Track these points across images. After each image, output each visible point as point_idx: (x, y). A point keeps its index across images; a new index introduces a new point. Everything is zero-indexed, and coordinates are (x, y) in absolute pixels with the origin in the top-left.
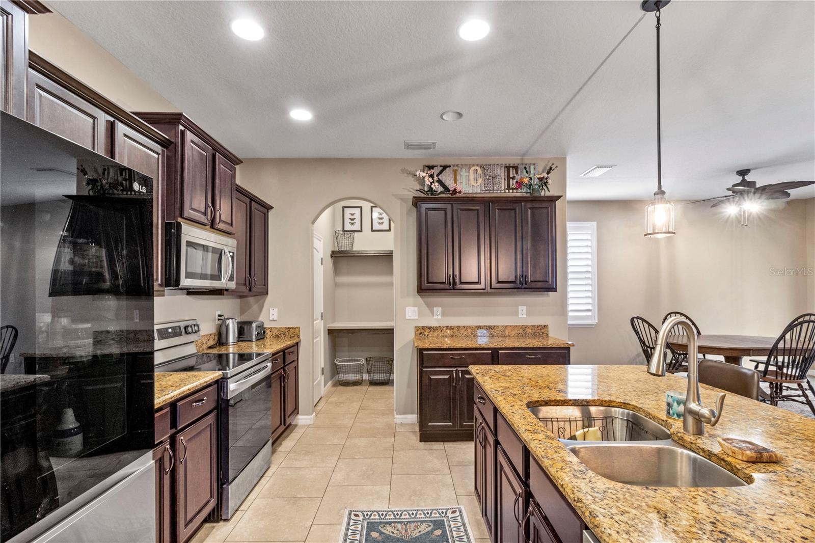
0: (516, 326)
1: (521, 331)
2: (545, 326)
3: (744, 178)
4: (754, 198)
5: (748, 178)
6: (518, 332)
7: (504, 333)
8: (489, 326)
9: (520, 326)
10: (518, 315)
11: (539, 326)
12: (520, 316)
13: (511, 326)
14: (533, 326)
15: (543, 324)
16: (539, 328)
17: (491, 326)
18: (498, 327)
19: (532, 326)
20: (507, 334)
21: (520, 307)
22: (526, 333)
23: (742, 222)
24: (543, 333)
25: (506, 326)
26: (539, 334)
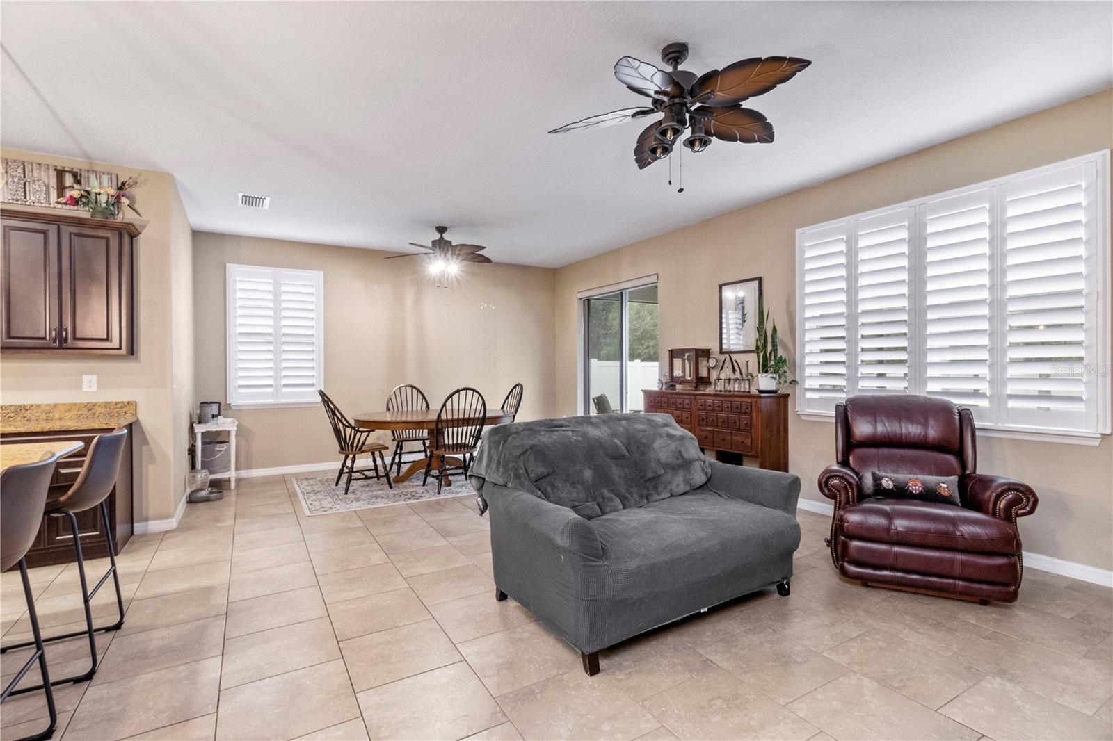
0: (75, 404)
1: (84, 411)
2: (128, 403)
3: (441, 235)
4: (457, 259)
5: (446, 236)
6: (80, 412)
7: (51, 415)
8: (20, 406)
9: (81, 404)
10: (81, 388)
11: (119, 403)
12: (85, 389)
13: (64, 405)
14: (106, 405)
15: (126, 399)
16: (119, 406)
17: (24, 406)
18: (39, 406)
19: (106, 403)
20: (57, 415)
21: (85, 377)
22: (94, 414)
23: (441, 284)
24: (125, 412)
25: (55, 405)
26: (119, 414)
